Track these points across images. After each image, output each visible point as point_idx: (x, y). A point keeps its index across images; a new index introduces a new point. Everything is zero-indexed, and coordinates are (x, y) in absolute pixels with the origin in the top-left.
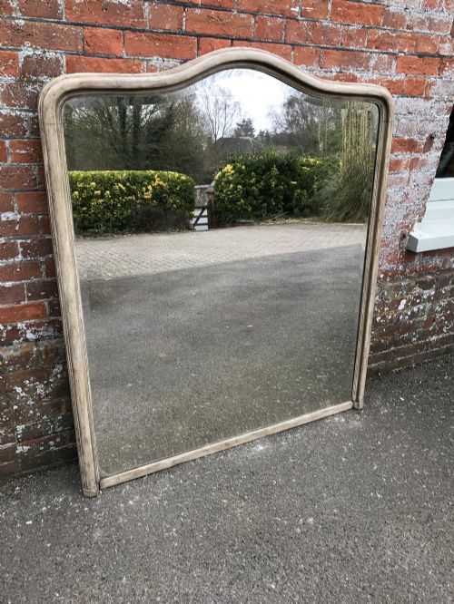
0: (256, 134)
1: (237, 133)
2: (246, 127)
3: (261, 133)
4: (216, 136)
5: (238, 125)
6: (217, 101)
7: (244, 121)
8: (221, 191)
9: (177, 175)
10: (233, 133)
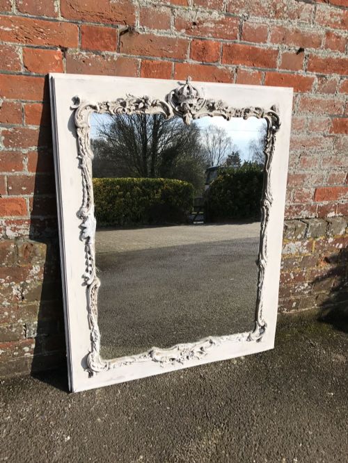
0: (242, 163)
1: (229, 162)
2: (234, 158)
3: (246, 163)
4: (213, 163)
5: (229, 156)
6: (214, 137)
7: (233, 154)
8: (214, 195)
9: (181, 181)
10: (225, 161)
